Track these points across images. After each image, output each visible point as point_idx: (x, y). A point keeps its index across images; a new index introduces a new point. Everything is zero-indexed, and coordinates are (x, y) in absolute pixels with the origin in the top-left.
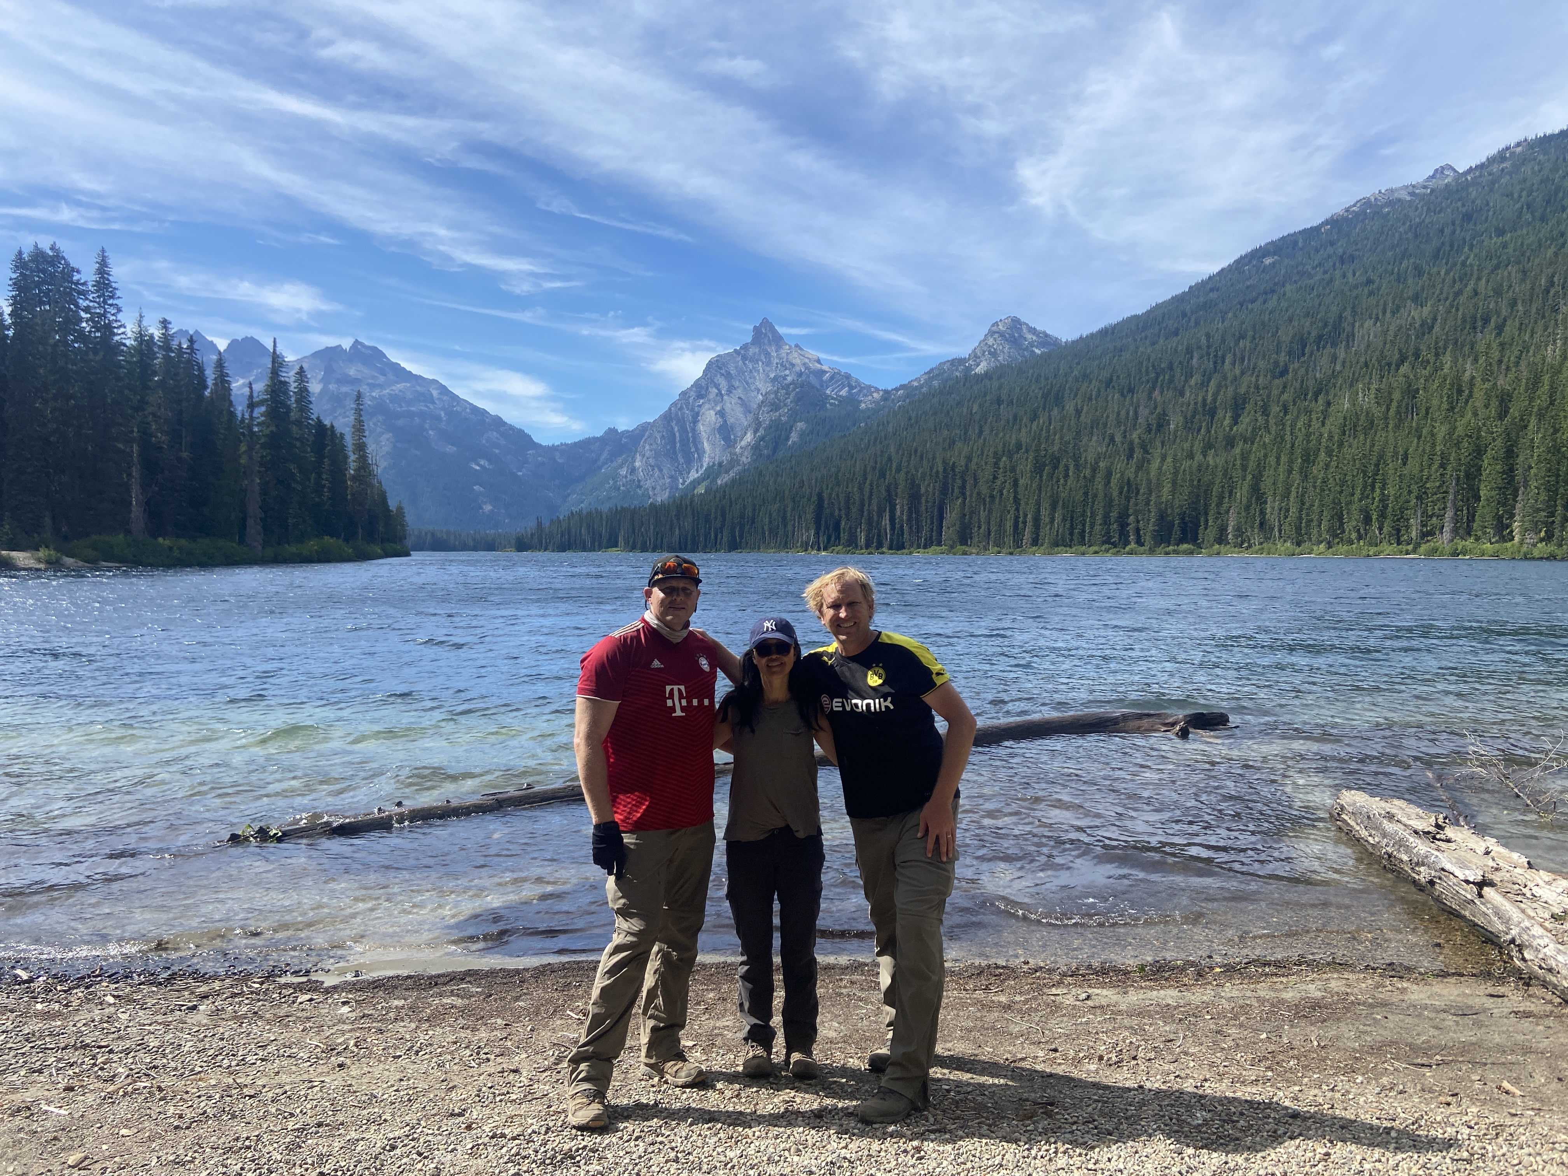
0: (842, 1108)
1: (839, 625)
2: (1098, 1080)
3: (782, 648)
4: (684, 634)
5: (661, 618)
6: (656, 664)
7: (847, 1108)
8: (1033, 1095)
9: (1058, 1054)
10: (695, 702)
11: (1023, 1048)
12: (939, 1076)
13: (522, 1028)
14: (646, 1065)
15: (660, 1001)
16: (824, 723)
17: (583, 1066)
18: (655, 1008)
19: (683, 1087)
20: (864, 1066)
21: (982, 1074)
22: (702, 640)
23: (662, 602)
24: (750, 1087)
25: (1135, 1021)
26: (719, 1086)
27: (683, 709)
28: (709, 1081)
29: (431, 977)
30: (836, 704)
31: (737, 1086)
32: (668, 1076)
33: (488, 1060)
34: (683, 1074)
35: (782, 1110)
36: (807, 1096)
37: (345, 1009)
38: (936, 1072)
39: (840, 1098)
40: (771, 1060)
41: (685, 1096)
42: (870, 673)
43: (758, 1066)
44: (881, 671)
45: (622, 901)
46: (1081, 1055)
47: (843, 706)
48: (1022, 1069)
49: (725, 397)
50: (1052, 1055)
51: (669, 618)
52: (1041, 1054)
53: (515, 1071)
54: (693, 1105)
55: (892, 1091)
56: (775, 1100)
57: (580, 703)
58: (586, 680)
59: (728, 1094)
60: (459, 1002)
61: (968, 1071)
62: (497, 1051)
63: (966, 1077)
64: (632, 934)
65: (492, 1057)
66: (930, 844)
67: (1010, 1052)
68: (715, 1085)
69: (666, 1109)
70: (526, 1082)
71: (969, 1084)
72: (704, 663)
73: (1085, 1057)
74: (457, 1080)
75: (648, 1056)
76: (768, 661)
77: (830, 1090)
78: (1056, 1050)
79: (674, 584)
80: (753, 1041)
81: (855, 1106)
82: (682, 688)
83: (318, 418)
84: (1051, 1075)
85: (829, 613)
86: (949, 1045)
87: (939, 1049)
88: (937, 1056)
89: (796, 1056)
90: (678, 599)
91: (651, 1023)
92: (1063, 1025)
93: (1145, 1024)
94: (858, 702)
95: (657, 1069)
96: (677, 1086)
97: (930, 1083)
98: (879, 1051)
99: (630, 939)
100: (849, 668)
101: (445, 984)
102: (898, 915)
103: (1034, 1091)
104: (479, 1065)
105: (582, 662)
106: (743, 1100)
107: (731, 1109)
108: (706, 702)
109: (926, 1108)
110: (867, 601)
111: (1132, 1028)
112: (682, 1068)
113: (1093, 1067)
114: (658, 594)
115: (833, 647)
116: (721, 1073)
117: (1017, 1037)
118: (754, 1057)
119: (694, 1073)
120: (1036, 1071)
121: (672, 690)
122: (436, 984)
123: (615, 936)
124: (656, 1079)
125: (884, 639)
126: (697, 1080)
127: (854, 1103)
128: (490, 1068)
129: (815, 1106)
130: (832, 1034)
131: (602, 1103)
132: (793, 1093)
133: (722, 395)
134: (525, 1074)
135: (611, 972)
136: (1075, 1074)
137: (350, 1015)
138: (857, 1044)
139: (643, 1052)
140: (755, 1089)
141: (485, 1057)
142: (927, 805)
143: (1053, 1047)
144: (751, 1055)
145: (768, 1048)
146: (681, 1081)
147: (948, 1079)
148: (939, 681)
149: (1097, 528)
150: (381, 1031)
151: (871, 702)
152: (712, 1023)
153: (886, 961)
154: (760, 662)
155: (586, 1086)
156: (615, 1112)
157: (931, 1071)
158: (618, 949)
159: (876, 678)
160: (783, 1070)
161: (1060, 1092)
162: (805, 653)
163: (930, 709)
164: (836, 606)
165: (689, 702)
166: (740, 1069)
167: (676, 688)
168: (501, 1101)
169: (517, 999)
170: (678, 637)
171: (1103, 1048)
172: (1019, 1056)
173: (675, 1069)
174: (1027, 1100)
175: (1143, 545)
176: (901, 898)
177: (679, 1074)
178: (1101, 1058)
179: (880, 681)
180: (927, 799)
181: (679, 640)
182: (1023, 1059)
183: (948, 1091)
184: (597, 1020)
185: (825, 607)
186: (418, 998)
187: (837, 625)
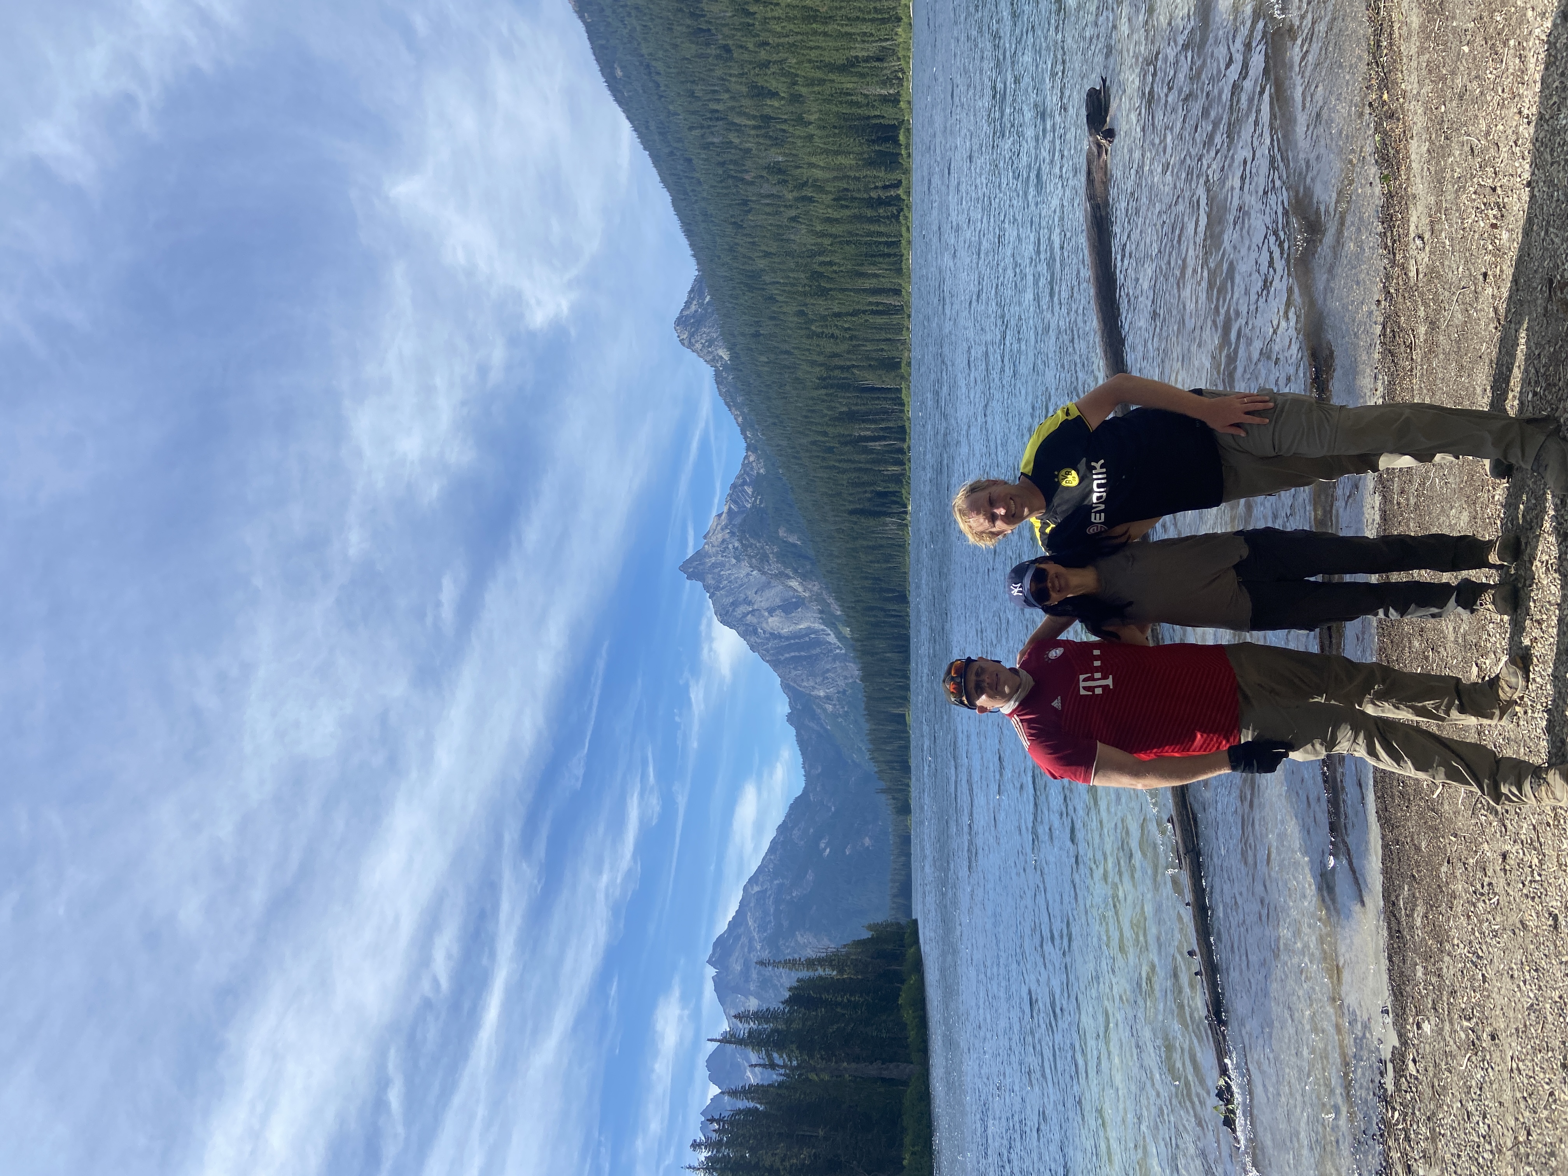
0: (1555, 510)
1: (1013, 516)
2: (1521, 231)
3: (1040, 577)
4: (1023, 673)
5: (1007, 698)
6: (1057, 704)
7: (1556, 505)
8: (1539, 302)
9: (1489, 273)
10: (1097, 663)
11: (1482, 310)
12: (1516, 402)
13: (1454, 846)
14: (1501, 718)
15: (1429, 704)
16: (1119, 530)
17: (1504, 789)
18: (1437, 708)
19: (1528, 681)
20: (1504, 484)
21: (1513, 356)
22: (1029, 654)
23: (991, 696)
24: (1528, 608)
25: (1449, 187)
26: (1526, 642)
27: (1105, 677)
28: (1520, 652)
29: (1391, 936)
30: (1097, 519)
31: (1528, 622)
32: (1515, 697)
33: (1490, 884)
34: (1513, 680)
35: (1557, 575)
36: (1540, 548)
37: (1426, 1027)
38: (1512, 406)
39: (1544, 511)
40: (1495, 585)
41: (1538, 679)
42: (1064, 483)
43: (1504, 599)
44: (1063, 472)
45: (1318, 746)
46: (1490, 247)
47: (1100, 512)
48: (1508, 311)
49: (755, 607)
50: (1491, 278)
51: (1007, 690)
52: (1489, 291)
53: (1504, 856)
54: (1550, 671)
55: (1537, 458)
56: (1545, 582)
57: (1097, 782)
58: (1075, 776)
59: (1536, 633)
60: (1420, 909)
61: (1510, 370)
62: (1479, 875)
63: (1517, 374)
64: (1355, 738)
65: (1487, 880)
66: (1256, 420)
67: (1487, 325)
68: (1526, 647)
69: (1554, 701)
70: (1518, 846)
71: (1526, 371)
72: (1056, 653)
73: (1493, 243)
74: (1514, 918)
75: (1491, 717)
76: (1053, 591)
77: (1533, 522)
78: (1485, 275)
79: (972, 685)
80: (1475, 603)
81: (1553, 496)
82: (1082, 677)
83: (783, 1003)
84: (1515, 281)
85: (1000, 525)
86: (1479, 390)
87: (1483, 403)
88: (1492, 404)
89: (1493, 558)
90: (987, 681)
91: (1454, 714)
92: (1454, 266)
93: (1452, 177)
94: (1095, 496)
95: (1506, 707)
96: (1527, 687)
97: (1528, 415)
98: (1487, 468)
99: (1361, 739)
100: (1058, 505)
101: (1399, 923)
102: (1336, 453)
103: (1535, 300)
104: (1495, 894)
105: (1055, 778)
106: (1545, 617)
107: (1555, 630)
108: (1096, 652)
109: (1557, 420)
110: (988, 486)
111: (1457, 191)
112: (1506, 682)
113: (1505, 236)
114: (983, 700)
115: (1035, 521)
116: (1511, 638)
117: (1469, 316)
118: (1493, 603)
119: (1513, 668)
120: (1510, 297)
121: (1084, 688)
122: (1399, 931)
123: (1356, 754)
124: (1517, 709)
125: (1029, 470)
126: (1521, 665)
127: (1549, 497)
128: (1500, 883)
129: (1552, 539)
130: (1465, 516)
131: (1547, 770)
132: (1537, 563)
133: (753, 610)
134: (1507, 847)
135: (1397, 759)
136: (1513, 254)
137: (1433, 1023)
138: (1476, 490)
139: (1486, 722)
140: (1532, 604)
141: (1486, 888)
142: (1211, 425)
143: (1481, 278)
144: (1491, 607)
145: (1483, 588)
146: (1521, 683)
147: (1521, 392)
148: (1074, 413)
149: (882, 229)
150: (1453, 993)
151: (1095, 482)
152: (1450, 645)
153: (1384, 462)
154: (1055, 599)
155: (1527, 787)
156: (1556, 755)
157: (1512, 413)
158: (1372, 752)
159: (1070, 477)
160: (1508, 572)
161: (1535, 271)
162: (1043, 552)
163: (1105, 422)
164: (993, 518)
165: (1097, 670)
166: (1506, 618)
167: (1082, 684)
168: (1540, 875)
169: (1418, 849)
170: (1027, 679)
171: (1482, 224)
172: (1492, 314)
173: (1507, 689)
174: (1546, 308)
175: (900, 182)
176: (1316, 451)
177: (1514, 685)
178: (1494, 226)
179: (1073, 472)
180: (1203, 423)
181: (1030, 678)
182: (1496, 310)
183: (1535, 394)
184: (1453, 775)
185: (994, 530)
186: (1415, 951)
187: (1013, 518)
